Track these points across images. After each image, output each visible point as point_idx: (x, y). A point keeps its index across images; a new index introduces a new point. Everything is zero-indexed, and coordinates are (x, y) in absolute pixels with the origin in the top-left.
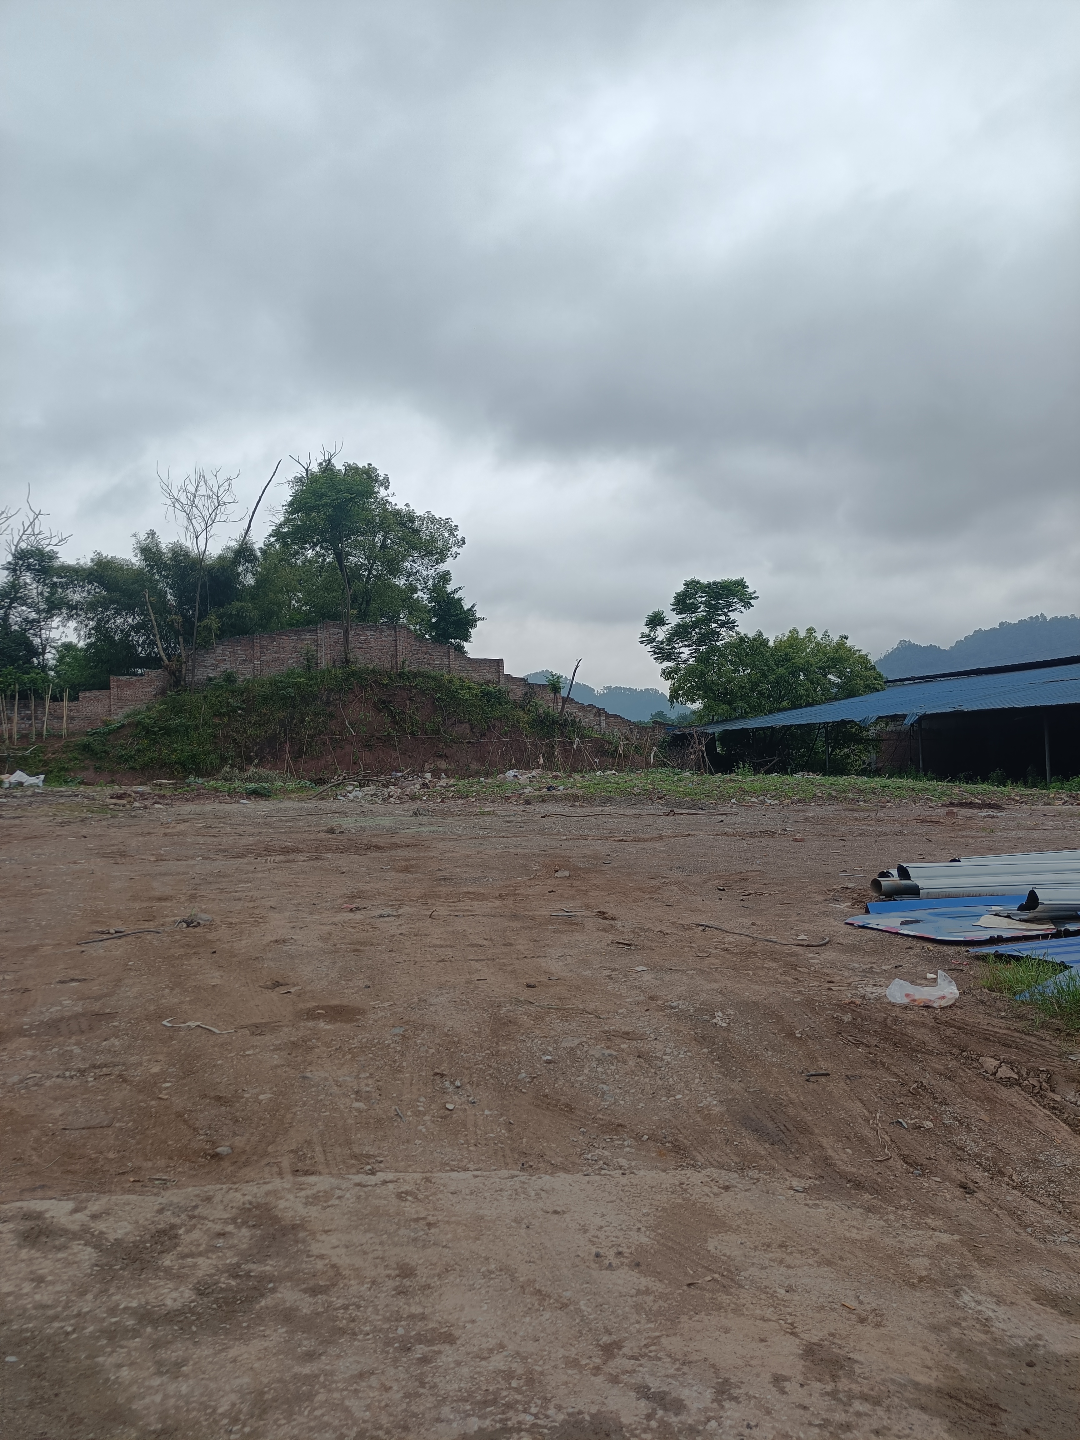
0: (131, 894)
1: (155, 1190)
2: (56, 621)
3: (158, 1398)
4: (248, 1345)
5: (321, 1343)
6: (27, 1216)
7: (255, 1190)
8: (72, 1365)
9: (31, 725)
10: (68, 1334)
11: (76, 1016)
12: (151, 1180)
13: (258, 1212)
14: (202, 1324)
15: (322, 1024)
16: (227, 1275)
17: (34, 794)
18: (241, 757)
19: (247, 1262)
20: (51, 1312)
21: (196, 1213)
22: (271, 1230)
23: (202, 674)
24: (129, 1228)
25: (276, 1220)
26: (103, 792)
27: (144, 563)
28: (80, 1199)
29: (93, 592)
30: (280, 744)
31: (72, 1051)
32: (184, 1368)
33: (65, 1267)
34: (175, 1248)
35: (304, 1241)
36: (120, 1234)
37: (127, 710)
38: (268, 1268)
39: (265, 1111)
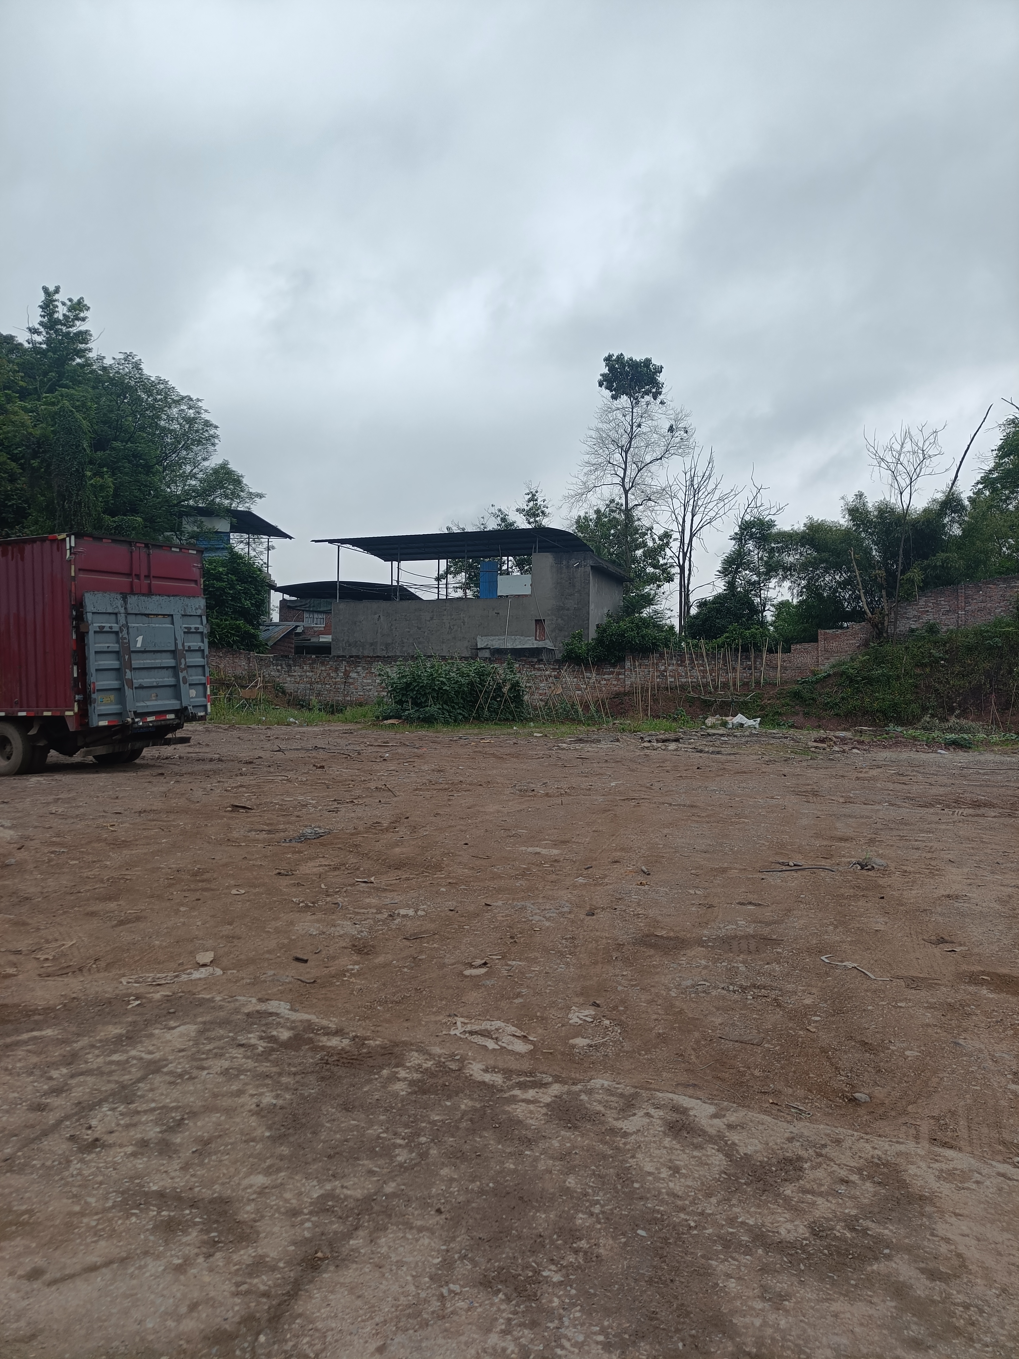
0: (815, 831)
1: (789, 1118)
2: (773, 582)
3: (758, 1322)
4: (852, 1305)
5: (932, 1335)
6: (676, 1109)
7: (887, 1147)
8: (689, 1258)
9: (751, 674)
10: (690, 1227)
11: (747, 937)
12: (788, 1106)
13: (886, 1170)
14: (810, 1265)
15: (985, 992)
16: (843, 1224)
17: (752, 735)
18: (943, 707)
19: (866, 1218)
20: (679, 1203)
21: (824, 1152)
22: (897, 1194)
23: (903, 626)
24: (759, 1147)
25: (903, 1184)
26: (808, 736)
27: (851, 523)
28: (722, 1106)
29: (805, 554)
30: (985, 695)
31: (738, 968)
32: (786, 1303)
33: (698, 1166)
34: (798, 1180)
35: (930, 1217)
36: (750, 1150)
37: (833, 661)
38: (886, 1232)
39: (910, 1068)
